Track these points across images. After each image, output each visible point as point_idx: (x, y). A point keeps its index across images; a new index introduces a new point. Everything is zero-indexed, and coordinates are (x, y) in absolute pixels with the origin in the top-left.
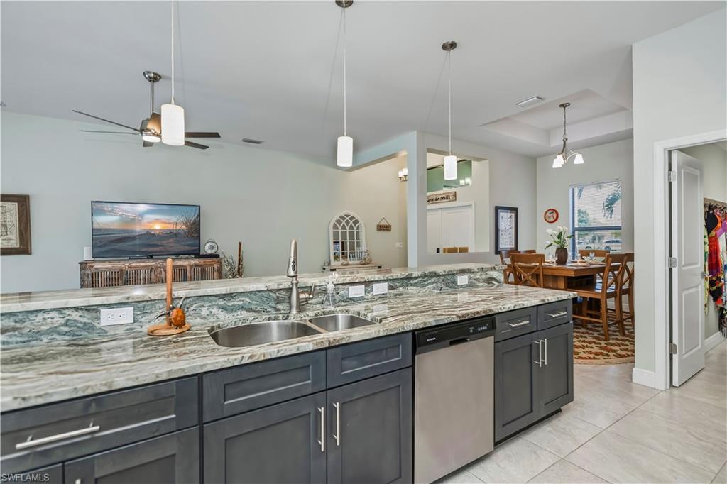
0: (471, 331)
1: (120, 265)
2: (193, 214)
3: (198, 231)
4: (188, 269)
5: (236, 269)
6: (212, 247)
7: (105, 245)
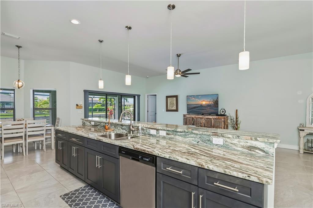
0: (140, 158)
1: (192, 116)
2: (215, 98)
3: (217, 104)
4: (212, 119)
5: (235, 122)
6: (223, 112)
7: (190, 109)
